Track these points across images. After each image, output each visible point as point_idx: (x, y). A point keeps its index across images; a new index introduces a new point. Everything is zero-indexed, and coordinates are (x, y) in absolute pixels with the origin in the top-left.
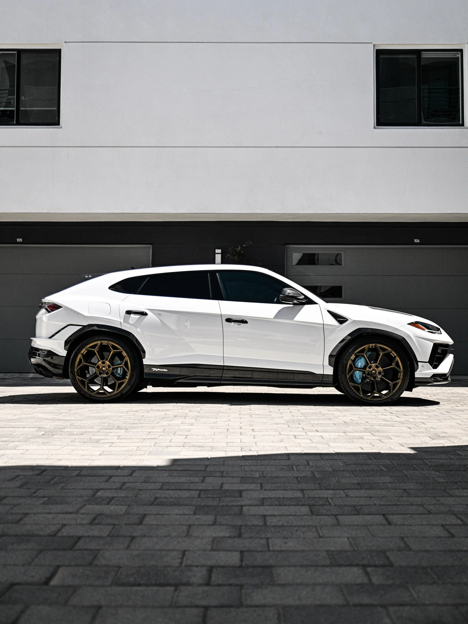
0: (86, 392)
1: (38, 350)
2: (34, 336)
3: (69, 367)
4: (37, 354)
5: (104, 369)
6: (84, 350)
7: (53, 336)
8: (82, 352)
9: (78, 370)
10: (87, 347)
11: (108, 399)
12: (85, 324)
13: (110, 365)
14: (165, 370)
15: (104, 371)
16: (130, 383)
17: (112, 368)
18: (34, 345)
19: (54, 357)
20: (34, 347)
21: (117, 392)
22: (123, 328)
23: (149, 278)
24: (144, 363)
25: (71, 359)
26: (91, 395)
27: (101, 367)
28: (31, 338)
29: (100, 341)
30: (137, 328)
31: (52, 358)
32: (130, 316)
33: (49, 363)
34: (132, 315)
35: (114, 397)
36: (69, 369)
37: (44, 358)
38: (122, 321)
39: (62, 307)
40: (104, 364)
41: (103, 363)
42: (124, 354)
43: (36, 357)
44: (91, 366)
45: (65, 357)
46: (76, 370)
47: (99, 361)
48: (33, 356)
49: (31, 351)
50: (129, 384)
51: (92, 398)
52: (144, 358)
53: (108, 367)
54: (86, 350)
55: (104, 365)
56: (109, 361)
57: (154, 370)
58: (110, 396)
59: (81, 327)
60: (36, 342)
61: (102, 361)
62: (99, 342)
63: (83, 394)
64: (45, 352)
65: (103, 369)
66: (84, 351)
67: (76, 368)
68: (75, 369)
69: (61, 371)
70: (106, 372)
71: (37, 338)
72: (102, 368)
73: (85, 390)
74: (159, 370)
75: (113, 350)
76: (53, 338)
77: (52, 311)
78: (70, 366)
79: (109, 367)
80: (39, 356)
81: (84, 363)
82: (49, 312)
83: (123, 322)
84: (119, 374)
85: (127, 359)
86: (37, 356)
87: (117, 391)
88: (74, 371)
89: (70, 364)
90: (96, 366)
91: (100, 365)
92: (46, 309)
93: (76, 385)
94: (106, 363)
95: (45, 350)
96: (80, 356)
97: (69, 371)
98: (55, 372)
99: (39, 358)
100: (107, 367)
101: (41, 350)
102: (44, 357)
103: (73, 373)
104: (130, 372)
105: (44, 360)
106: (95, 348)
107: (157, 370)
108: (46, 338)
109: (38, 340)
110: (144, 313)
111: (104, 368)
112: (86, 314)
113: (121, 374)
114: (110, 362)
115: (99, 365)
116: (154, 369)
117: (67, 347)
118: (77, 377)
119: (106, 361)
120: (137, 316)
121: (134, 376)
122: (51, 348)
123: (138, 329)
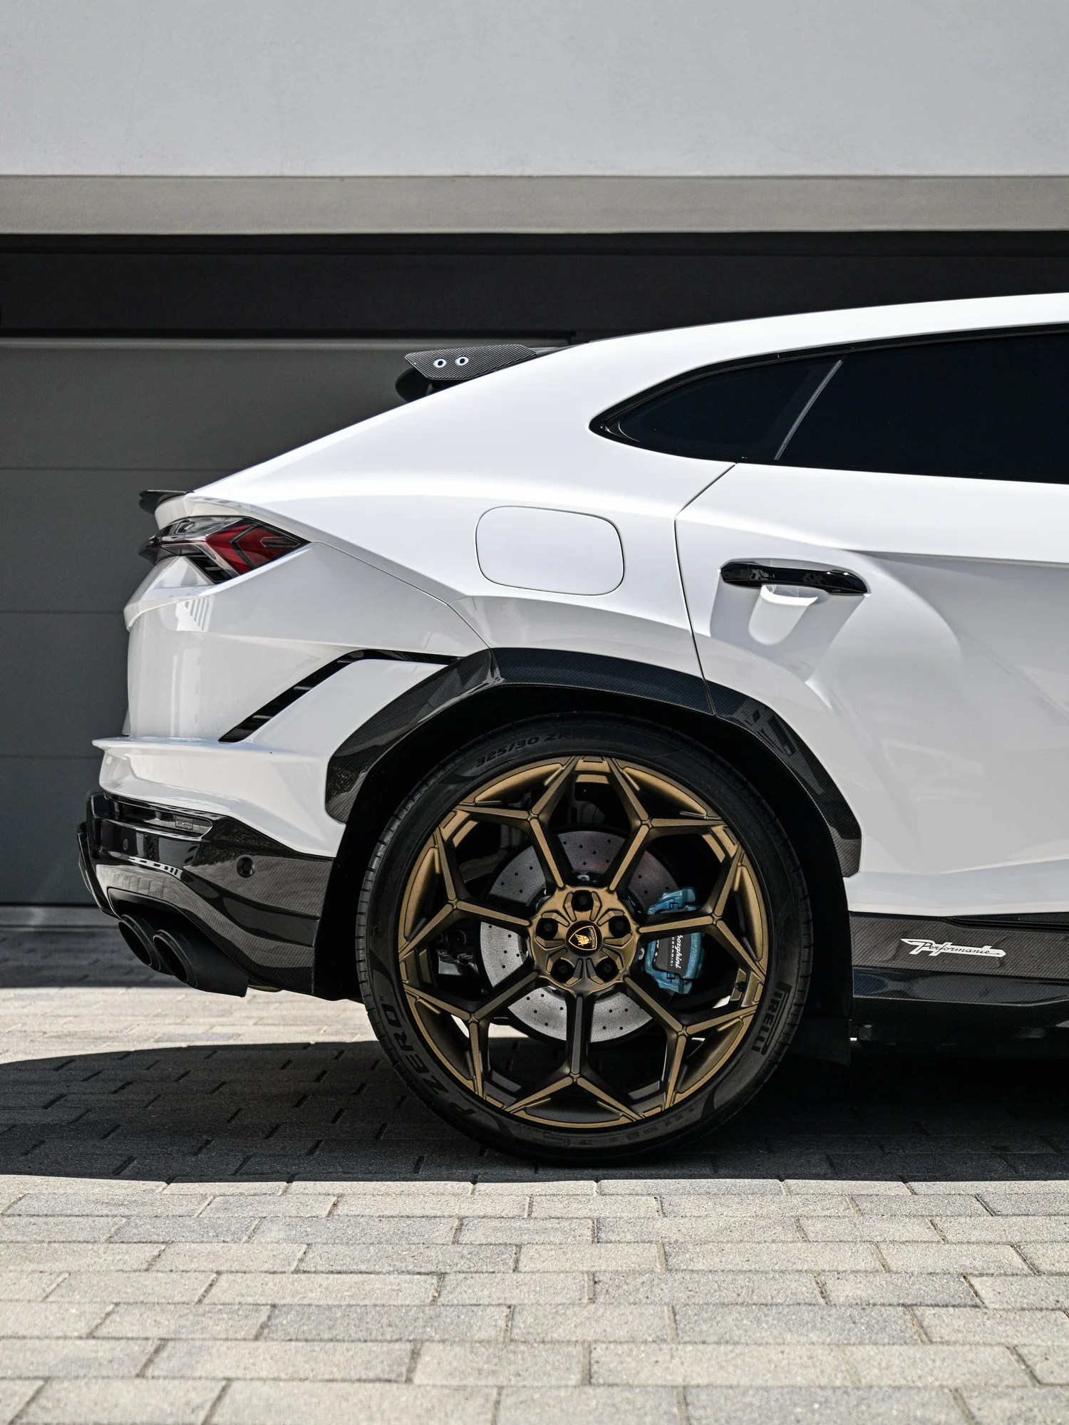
0: (477, 1097)
1: (139, 811)
2: (117, 729)
3: (362, 931)
4: (138, 836)
5: (583, 940)
6: (461, 815)
7: (251, 725)
8: (446, 832)
9: (418, 948)
10: (478, 799)
11: (622, 1139)
12: (461, 650)
13: (624, 919)
14: (987, 951)
15: (584, 953)
16: (765, 1035)
17: (637, 937)
18: (116, 785)
19: (257, 860)
20: (115, 797)
21: (680, 1098)
22: (709, 677)
23: (839, 363)
24: (857, 902)
25: (372, 876)
26: (508, 1115)
27: (562, 931)
28: (98, 743)
29: (564, 760)
30: (801, 672)
31: (245, 869)
32: (758, 595)
33: (220, 898)
34: (766, 593)
35: (662, 1129)
36: (361, 943)
37: (188, 868)
38: (703, 629)
39: (304, 542)
40: (589, 906)
41: (582, 902)
42: (723, 843)
43: (137, 860)
44: (493, 922)
45: (330, 864)
46: (405, 949)
47: (551, 888)
48: (114, 854)
49: (99, 823)
50: (761, 1045)
51: (516, 1131)
52: (854, 869)
53: (612, 929)
54: (473, 816)
55: (583, 916)
56: (623, 894)
57: (914, 952)
58: (634, 1124)
59: (435, 668)
60: (127, 765)
61: (570, 889)
62: (554, 768)
63: (453, 1105)
64: (196, 828)
65: (575, 941)
66: (456, 825)
67: (409, 939)
68: (402, 941)
69: (304, 956)
70: (597, 959)
71: (136, 738)
72: (569, 935)
73: (469, 1084)
74: (948, 947)
75: (652, 816)
76: (251, 738)
77: (242, 569)
78: (363, 920)
79: (619, 927)
80: (152, 853)
81: (456, 904)
82: (218, 576)
83: (708, 634)
84: (678, 974)
85: (744, 876)
86: (135, 853)
87: (676, 1091)
88: (396, 954)
89: (364, 907)
90: (536, 921)
91: (559, 919)
92: (201, 561)
93: (405, 1048)
94: (596, 904)
95: (199, 819)
96: (430, 857)
97: (362, 955)
98: (256, 958)
99: (150, 863)
100: (605, 931)
101: (167, 815)
102: (187, 861)
103: (385, 966)
104: (764, 963)
105: (187, 878)
106: (527, 808)
107: (936, 950)
108: (203, 739)
109: (145, 752)
110: (846, 574)
111: (586, 933)
112: (471, 585)
113: (688, 975)
114: (621, 899)
115: (554, 916)
116: (920, 945)
117: (348, 798)
118: (415, 996)
119: (602, 892)
120: (799, 601)
121: (788, 989)
122: (232, 805)
123: (810, 683)
